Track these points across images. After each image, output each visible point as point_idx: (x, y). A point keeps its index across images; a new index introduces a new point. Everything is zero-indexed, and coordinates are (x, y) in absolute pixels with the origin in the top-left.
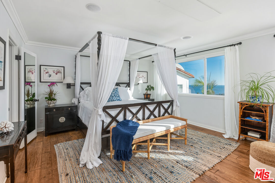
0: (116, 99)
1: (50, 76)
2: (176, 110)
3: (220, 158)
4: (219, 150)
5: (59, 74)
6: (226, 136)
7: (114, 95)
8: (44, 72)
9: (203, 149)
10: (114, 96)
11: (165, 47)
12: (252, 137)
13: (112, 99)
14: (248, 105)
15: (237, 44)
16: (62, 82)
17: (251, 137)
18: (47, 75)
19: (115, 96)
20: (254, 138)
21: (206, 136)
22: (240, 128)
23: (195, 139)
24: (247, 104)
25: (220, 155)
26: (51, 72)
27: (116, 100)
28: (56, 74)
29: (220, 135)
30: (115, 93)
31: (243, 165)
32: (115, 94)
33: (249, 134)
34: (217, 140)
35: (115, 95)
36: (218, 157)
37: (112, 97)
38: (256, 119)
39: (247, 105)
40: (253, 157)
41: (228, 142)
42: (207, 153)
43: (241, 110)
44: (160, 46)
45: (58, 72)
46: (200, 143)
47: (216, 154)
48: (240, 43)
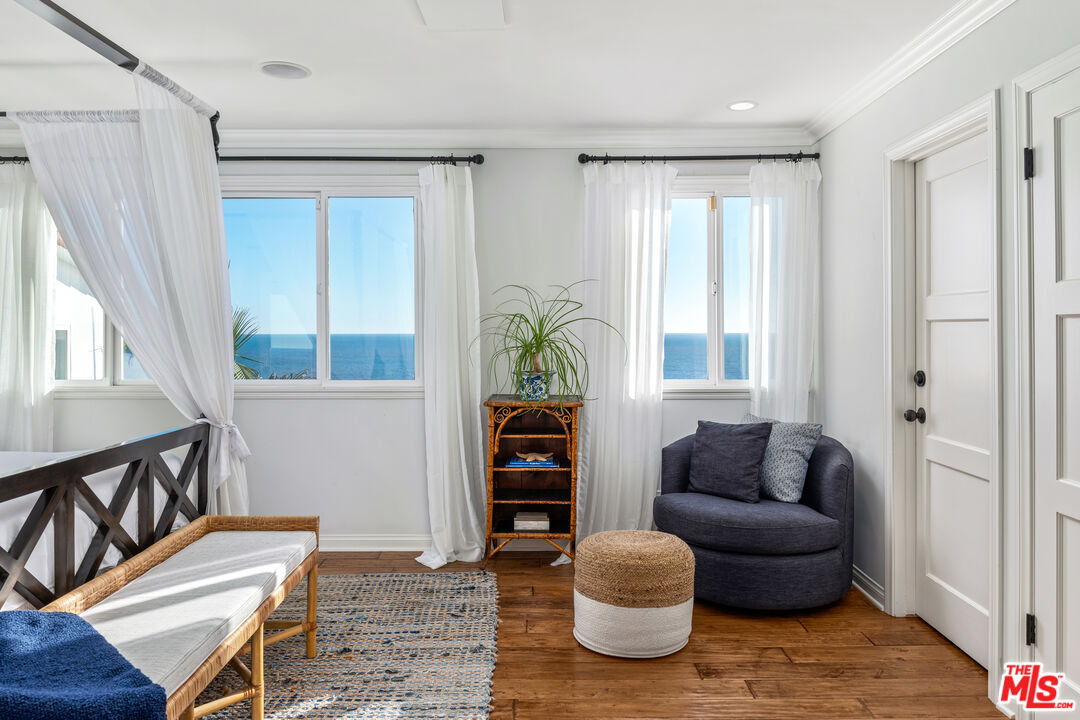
2: (230, 479)
3: (484, 652)
4: (454, 623)
6: (433, 560)
9: (397, 645)
11: (174, 89)
12: (532, 535)
14: (520, 411)
15: (469, 160)
17: (529, 535)
20: (535, 535)
21: (364, 587)
22: (491, 507)
23: (335, 617)
24: (514, 409)
25: (475, 644)
29: (407, 562)
31: (560, 646)
33: (521, 524)
34: (416, 586)
36: (475, 651)
38: (536, 461)
39: (515, 413)
40: (596, 599)
41: (457, 581)
42: (426, 655)
43: (495, 433)
44: (153, 76)
46: (365, 627)
47: (462, 644)
48: (478, 160)
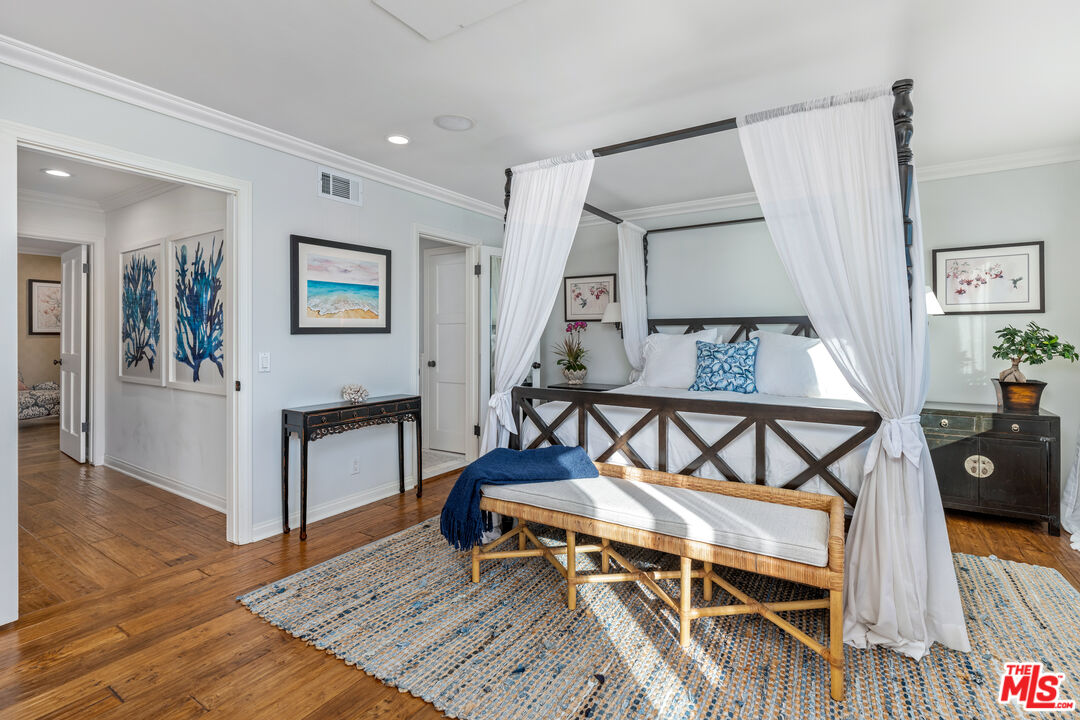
0: (725, 383)
1: (584, 304)
5: (602, 297)
7: (722, 367)
8: (573, 295)
10: (721, 372)
13: (711, 381)
16: (600, 320)
18: (579, 301)
19: (725, 372)
26: (587, 295)
27: (725, 389)
28: (598, 297)
30: (729, 360)
32: (726, 361)
35: (726, 367)
37: (710, 375)
44: (751, 119)
45: (602, 292)
